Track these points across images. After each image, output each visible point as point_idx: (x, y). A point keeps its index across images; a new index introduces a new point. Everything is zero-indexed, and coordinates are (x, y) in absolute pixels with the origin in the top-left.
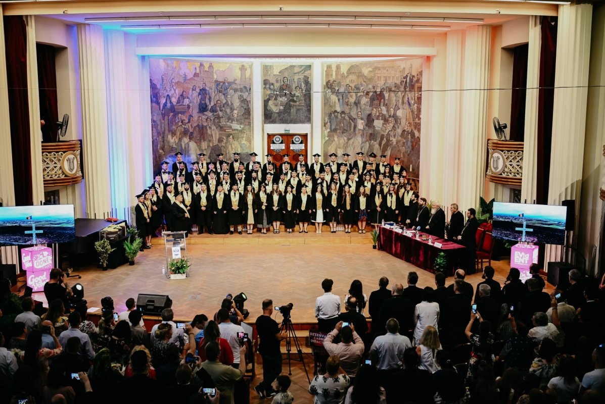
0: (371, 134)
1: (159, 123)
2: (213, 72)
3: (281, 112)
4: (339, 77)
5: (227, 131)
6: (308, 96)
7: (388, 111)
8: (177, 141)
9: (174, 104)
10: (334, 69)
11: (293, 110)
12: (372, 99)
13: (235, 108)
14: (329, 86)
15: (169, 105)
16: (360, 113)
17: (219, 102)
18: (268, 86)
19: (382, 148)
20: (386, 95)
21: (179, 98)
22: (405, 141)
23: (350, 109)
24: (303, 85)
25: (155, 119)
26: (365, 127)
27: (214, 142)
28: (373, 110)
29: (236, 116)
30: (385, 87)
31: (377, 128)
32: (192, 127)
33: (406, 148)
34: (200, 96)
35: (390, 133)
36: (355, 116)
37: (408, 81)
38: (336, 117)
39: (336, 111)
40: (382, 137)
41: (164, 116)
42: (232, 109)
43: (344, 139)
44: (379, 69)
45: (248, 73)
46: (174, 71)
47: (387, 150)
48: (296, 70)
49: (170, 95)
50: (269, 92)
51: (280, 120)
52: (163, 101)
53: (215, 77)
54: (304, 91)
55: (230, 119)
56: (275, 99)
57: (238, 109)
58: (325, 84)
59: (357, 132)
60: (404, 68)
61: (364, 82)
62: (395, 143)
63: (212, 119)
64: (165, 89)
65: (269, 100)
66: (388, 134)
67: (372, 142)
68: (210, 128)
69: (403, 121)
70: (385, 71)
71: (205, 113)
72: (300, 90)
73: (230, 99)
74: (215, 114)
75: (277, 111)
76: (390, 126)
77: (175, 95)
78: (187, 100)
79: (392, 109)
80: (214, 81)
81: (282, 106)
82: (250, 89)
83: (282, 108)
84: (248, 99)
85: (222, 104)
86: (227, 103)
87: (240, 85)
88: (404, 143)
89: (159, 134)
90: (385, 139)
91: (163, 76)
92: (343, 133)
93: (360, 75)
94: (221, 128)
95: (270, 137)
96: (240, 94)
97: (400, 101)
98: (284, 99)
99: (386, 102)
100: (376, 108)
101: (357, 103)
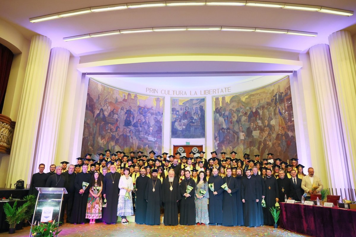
0: (251, 142)
1: (91, 126)
2: (137, 100)
3: (184, 130)
4: (225, 105)
5: (144, 141)
6: (202, 118)
7: (263, 123)
8: (105, 143)
9: (106, 116)
10: (221, 100)
11: (192, 129)
12: (250, 117)
13: (151, 125)
14: (218, 111)
15: (101, 116)
16: (241, 128)
17: (140, 120)
18: (175, 112)
19: (260, 151)
20: (261, 112)
21: (110, 113)
22: (280, 142)
23: (234, 126)
24: (199, 112)
25: (88, 122)
26: (246, 137)
27: (134, 148)
28: (251, 124)
29: (151, 131)
30: (259, 107)
31: (255, 137)
32: (118, 135)
33: (281, 148)
34: (126, 115)
35: (266, 138)
36: (237, 131)
37: (277, 98)
38: (224, 132)
39: (223, 128)
40: (260, 143)
41: (96, 122)
42: (149, 127)
43: (230, 148)
44: (253, 95)
45: (161, 104)
46: (109, 94)
47: (265, 152)
48: (194, 102)
49: (104, 109)
50: (175, 116)
51: (183, 135)
52: (97, 112)
53: (138, 104)
54: (200, 116)
55: (147, 133)
56: (179, 121)
57: (153, 127)
58: (214, 110)
59: (240, 142)
60: (273, 90)
61: (243, 106)
62: (271, 146)
63: (134, 131)
64: (100, 104)
65: (175, 121)
66: (265, 140)
67: (252, 147)
68: (131, 137)
69: (277, 128)
70: (258, 96)
71: (129, 127)
72: (197, 115)
73: (148, 119)
74: (137, 128)
75: (181, 129)
76: (265, 134)
77: (107, 110)
78: (117, 115)
79: (266, 121)
80: (137, 106)
81: (184, 126)
82: (162, 113)
83: (184, 127)
84: (161, 121)
85: (142, 122)
86: (145, 121)
87: (155, 111)
88: (279, 144)
89: (90, 134)
90: (262, 144)
91: (100, 95)
92: (229, 143)
93: (239, 102)
94: (140, 139)
95: (175, 147)
96: (155, 116)
97: (273, 113)
98: (185, 121)
99: (261, 116)
100: (253, 122)
101: (238, 121)
